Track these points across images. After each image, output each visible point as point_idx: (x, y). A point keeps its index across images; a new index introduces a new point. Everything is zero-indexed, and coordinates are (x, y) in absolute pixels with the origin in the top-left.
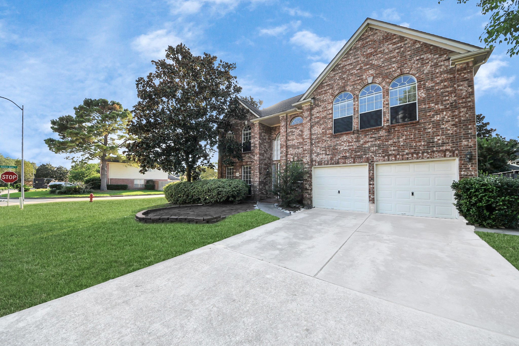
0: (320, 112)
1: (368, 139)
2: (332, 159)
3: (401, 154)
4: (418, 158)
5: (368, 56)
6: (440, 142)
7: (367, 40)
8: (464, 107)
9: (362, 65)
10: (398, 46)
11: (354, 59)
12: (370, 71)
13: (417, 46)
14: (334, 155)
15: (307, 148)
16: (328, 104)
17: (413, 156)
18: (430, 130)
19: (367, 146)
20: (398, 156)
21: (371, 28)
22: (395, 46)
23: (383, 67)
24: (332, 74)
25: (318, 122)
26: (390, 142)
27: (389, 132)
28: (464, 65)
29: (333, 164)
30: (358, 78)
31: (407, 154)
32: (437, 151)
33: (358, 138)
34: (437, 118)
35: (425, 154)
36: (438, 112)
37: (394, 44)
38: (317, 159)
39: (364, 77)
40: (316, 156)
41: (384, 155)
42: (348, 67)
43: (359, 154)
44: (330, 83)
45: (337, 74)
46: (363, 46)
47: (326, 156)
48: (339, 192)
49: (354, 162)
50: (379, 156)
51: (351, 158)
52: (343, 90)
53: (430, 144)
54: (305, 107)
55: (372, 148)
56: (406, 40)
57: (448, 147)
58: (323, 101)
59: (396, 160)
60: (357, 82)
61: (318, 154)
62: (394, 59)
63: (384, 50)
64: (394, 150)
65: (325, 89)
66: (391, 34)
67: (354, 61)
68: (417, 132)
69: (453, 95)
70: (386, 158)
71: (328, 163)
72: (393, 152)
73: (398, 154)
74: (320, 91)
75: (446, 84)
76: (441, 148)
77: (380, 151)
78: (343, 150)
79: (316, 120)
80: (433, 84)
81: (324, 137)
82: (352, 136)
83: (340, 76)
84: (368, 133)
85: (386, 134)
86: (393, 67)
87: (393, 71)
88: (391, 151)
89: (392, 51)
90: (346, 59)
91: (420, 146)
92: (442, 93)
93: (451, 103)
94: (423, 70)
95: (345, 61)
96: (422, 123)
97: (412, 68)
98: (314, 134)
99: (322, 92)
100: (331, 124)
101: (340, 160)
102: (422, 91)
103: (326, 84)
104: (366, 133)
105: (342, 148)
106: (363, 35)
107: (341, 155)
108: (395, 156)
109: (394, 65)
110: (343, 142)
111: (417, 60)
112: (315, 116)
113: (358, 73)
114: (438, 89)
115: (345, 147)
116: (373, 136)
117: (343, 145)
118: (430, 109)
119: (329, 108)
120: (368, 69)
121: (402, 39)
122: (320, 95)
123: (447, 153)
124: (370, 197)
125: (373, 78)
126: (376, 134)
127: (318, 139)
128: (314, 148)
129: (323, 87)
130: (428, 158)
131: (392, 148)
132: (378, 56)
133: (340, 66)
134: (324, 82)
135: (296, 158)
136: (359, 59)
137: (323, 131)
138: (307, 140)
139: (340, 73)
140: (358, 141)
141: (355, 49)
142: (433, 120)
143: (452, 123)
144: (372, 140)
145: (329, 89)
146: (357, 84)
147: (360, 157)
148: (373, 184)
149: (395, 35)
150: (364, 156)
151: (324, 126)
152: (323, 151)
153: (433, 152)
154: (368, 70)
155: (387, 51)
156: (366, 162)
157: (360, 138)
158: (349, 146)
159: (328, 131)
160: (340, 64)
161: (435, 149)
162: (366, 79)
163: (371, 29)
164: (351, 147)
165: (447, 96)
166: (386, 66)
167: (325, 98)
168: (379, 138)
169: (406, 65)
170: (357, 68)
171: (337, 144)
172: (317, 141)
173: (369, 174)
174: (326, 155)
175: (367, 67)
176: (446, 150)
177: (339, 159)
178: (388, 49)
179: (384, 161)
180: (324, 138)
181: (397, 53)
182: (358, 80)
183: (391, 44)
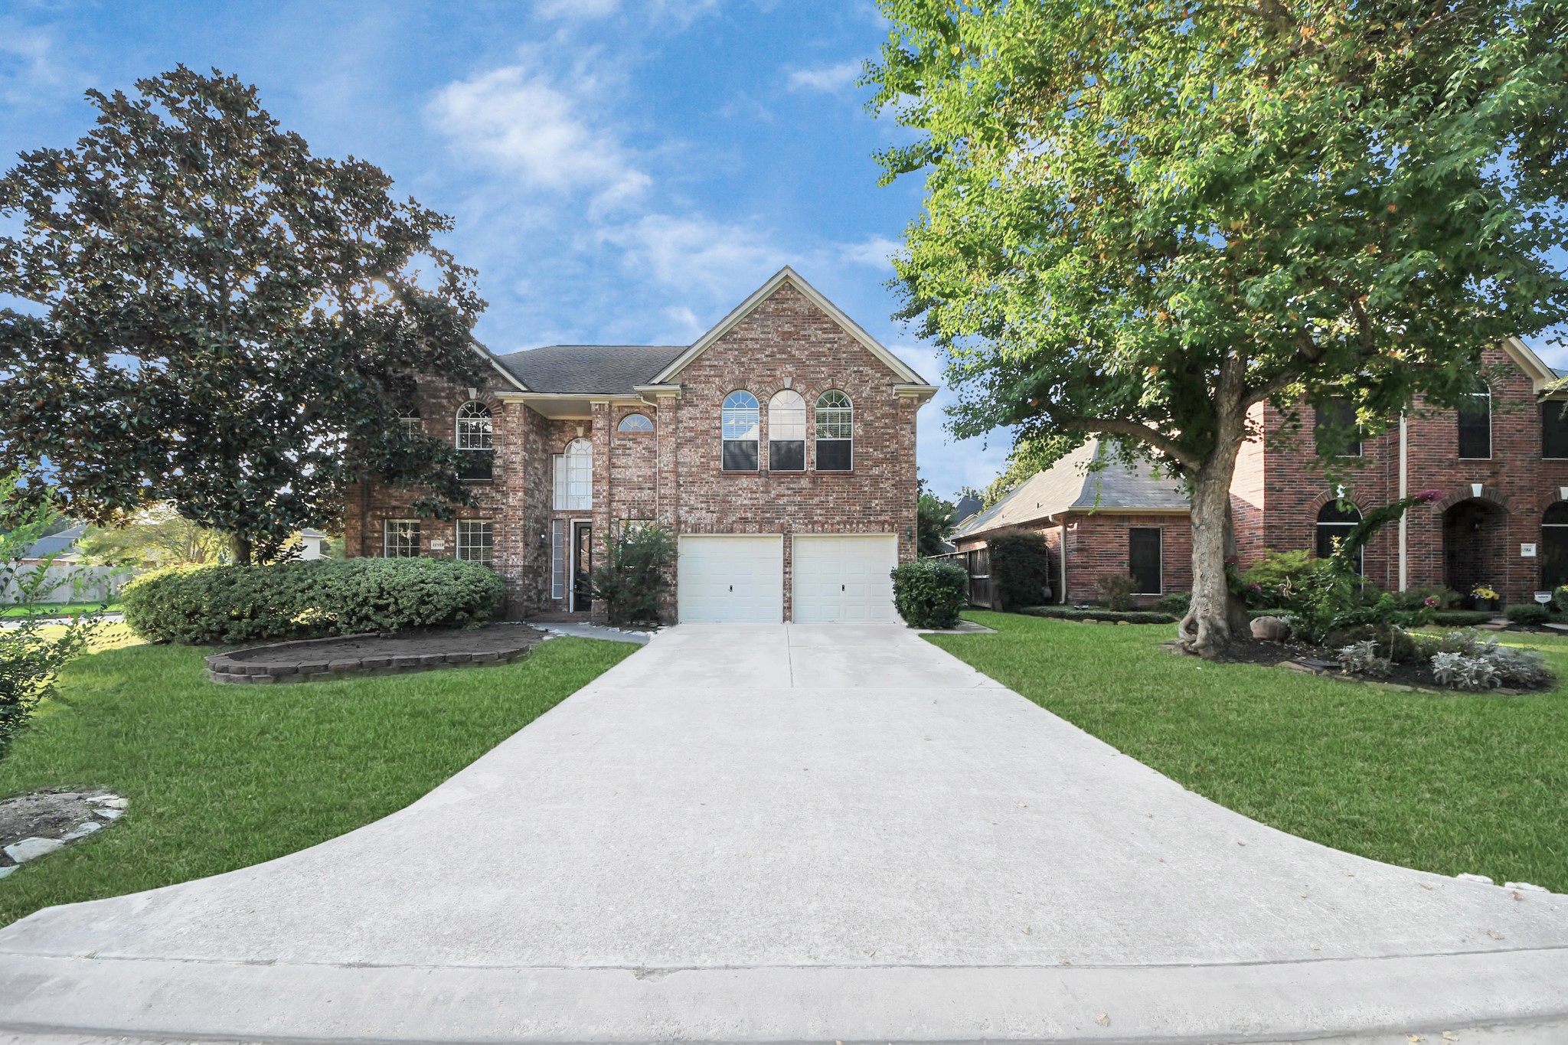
0: (697, 418)
1: (782, 489)
2: (719, 521)
3: (829, 521)
4: (851, 531)
5: (786, 336)
6: (878, 508)
7: (784, 306)
9: (775, 349)
10: (830, 339)
11: (762, 333)
12: (787, 366)
13: (853, 347)
14: (724, 513)
15: (669, 492)
16: (713, 405)
17: (845, 527)
18: (866, 489)
19: (781, 502)
20: (826, 526)
21: (791, 286)
22: (826, 336)
23: (808, 366)
24: (720, 347)
25: (691, 440)
26: (816, 500)
27: (815, 482)
28: (908, 401)
29: (723, 532)
30: (769, 373)
31: (838, 523)
32: (874, 522)
33: (767, 485)
34: (876, 471)
35: (861, 525)
36: (876, 463)
37: (825, 331)
38: (691, 518)
39: (778, 373)
40: (687, 512)
41: (806, 521)
42: (750, 344)
43: (768, 515)
44: (716, 363)
45: (731, 349)
47: (709, 514)
48: (731, 588)
49: (760, 532)
50: (800, 523)
51: (756, 522)
52: (741, 385)
53: (866, 509)
54: (665, 400)
55: (789, 508)
56: (841, 332)
57: (887, 518)
58: (703, 398)
59: (823, 531)
60: (765, 379)
61: (692, 509)
62: (824, 359)
63: (809, 336)
64: (821, 515)
65: (705, 373)
66: (821, 310)
67: (762, 336)
68: (851, 488)
69: (894, 441)
70: (810, 527)
71: (712, 529)
72: (820, 518)
73: (827, 522)
74: (697, 374)
75: (887, 421)
76: (879, 518)
77: (801, 515)
78: (741, 505)
79: (689, 434)
80: (873, 419)
81: (703, 473)
82: (758, 479)
83: (736, 356)
84: (783, 480)
85: (811, 486)
86: (823, 372)
87: (822, 379)
88: (816, 515)
89: (821, 343)
90: (746, 326)
91: (854, 511)
92: (883, 434)
93: (892, 453)
94: (862, 393)
95: (745, 329)
96: (861, 475)
97: (847, 383)
98: (683, 463)
99: (700, 377)
100: (718, 450)
101: (735, 525)
102: (859, 425)
103: (707, 363)
104: (780, 478)
105: (739, 502)
106: (777, 292)
107: (738, 515)
108: (823, 527)
109: (823, 369)
110: (740, 489)
112: (685, 425)
113: (768, 362)
115: (743, 500)
116: (792, 486)
117: (741, 495)
118: (868, 457)
119: (715, 415)
120: (784, 361)
122: (697, 384)
125: (793, 381)
126: (796, 482)
127: (690, 476)
128: (684, 495)
130: (864, 532)
131: (818, 511)
132: (800, 342)
133: (734, 335)
134: (702, 356)
135: (634, 512)
137: (702, 460)
139: (736, 349)
140: (767, 492)
141: (764, 313)
142: (870, 473)
143: (892, 482)
144: (789, 492)
145: (714, 376)
146: (765, 382)
147: (770, 522)
148: (791, 573)
150: (777, 521)
151: (703, 450)
152: (702, 502)
153: (870, 522)
154: (785, 363)
155: (814, 339)
156: (780, 533)
157: (770, 485)
158: (751, 498)
159: (712, 463)
160: (735, 332)
161: (872, 518)
162: (782, 379)
163: (792, 288)
165: (887, 441)
166: (812, 366)
167: (706, 392)
168: (800, 491)
169: (839, 375)
170: (767, 353)
171: (730, 492)
172: (690, 479)
173: (784, 555)
174: (707, 512)
175: (784, 356)
176: (884, 521)
177: (734, 522)
178: (816, 336)
179: (808, 532)
180: (705, 476)
181: (829, 349)
182: (768, 376)
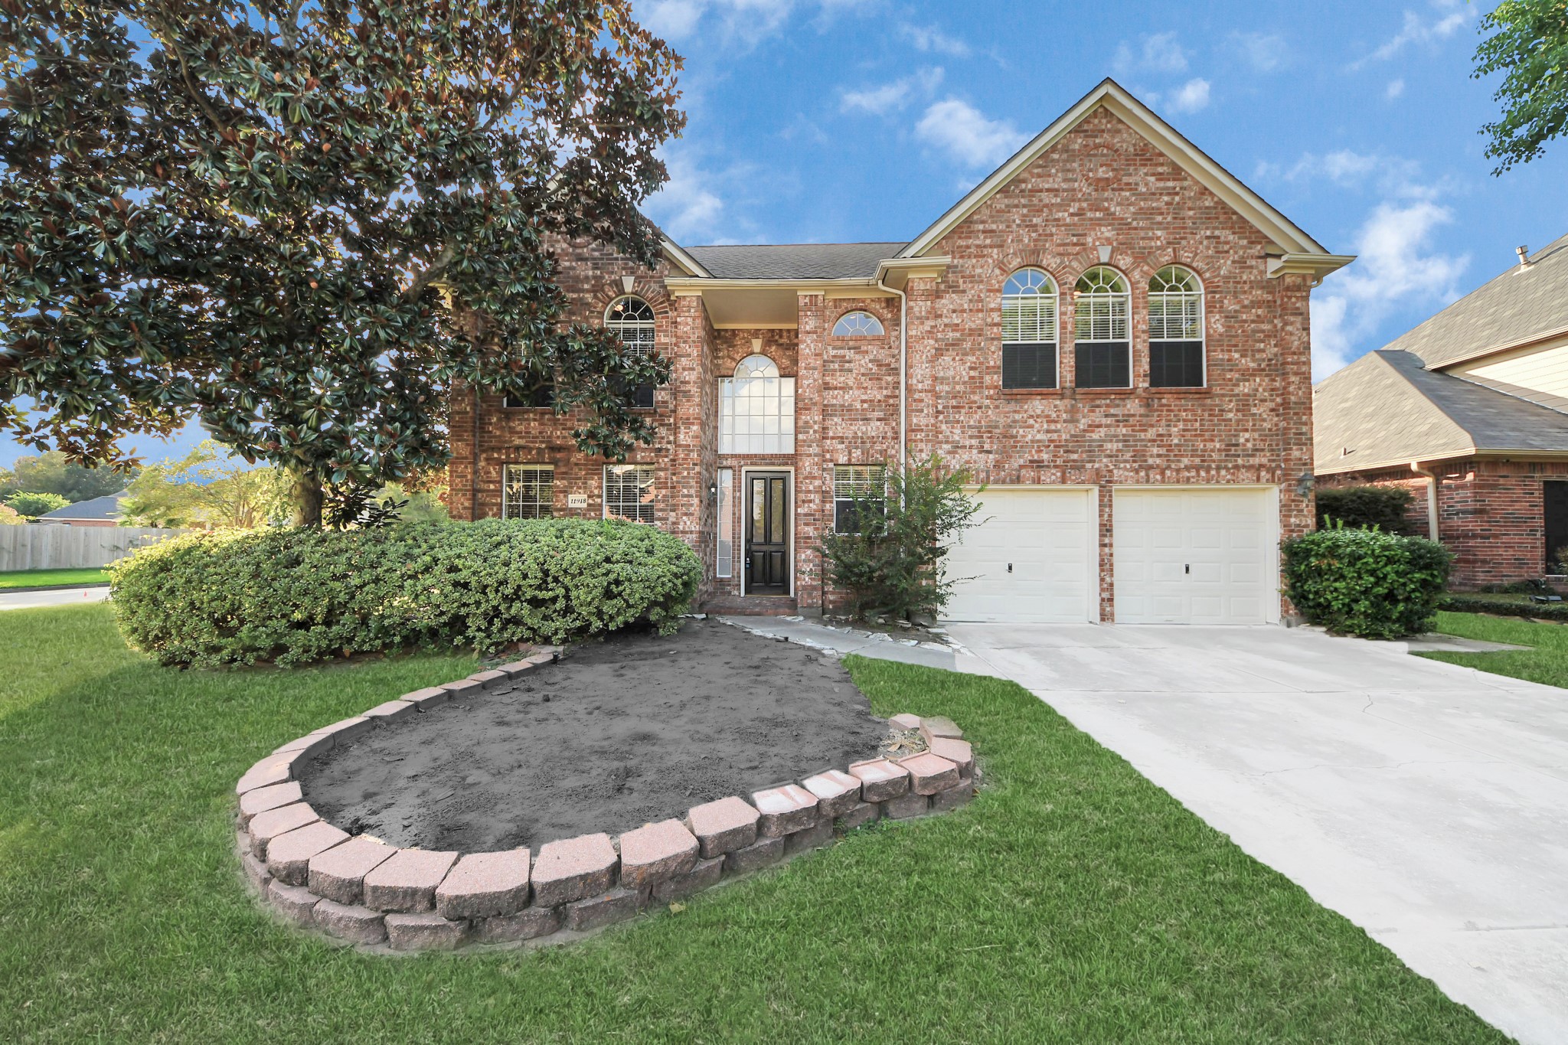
0: (963, 311)
1: (1098, 417)
2: (998, 466)
3: (1173, 466)
4: (1208, 481)
5: (1101, 184)
6: (1249, 445)
7: (1097, 141)
8: (1296, 374)
9: (1085, 205)
10: (1168, 188)
11: (1065, 180)
12: (1103, 229)
13: (1207, 204)
14: (1006, 454)
15: (923, 422)
16: (989, 291)
17: (1198, 475)
18: (1231, 415)
19: (1095, 436)
20: (1168, 473)
21: (1106, 110)
22: (1161, 184)
23: (1136, 229)
24: (1002, 203)
25: (955, 344)
26: (1151, 433)
27: (1148, 405)
28: (1299, 280)
29: (1004, 482)
30: (1075, 239)
31: (1187, 468)
32: (1244, 466)
33: (1073, 410)
34: (1245, 388)
35: (1223, 472)
36: (1247, 375)
37: (1160, 177)
38: (953, 462)
39: (1090, 240)
40: (949, 453)
41: (1136, 465)
42: (1047, 198)
43: (1075, 456)
44: (994, 227)
45: (1016, 206)
46: (1087, 153)
47: (982, 455)
48: (1010, 568)
49: (1064, 482)
50: (1125, 469)
51: (1056, 467)
52: (1032, 260)
53: (1231, 447)
54: (920, 282)
55: (1109, 446)
56: (1185, 179)
57: (1264, 461)
58: (972, 279)
59: (1163, 481)
60: (1070, 249)
61: (956, 448)
62: (1159, 218)
63: (1137, 184)
64: (1159, 456)
65: (978, 242)
66: (1154, 147)
67: (1064, 186)
68: (1206, 414)
69: (1273, 343)
70: (1142, 474)
71: (988, 478)
72: (1158, 461)
73: (1169, 467)
74: (962, 243)
75: (1260, 312)
76: (1252, 461)
77: (1128, 456)
78: (1032, 441)
79: (951, 335)
80: (1237, 307)
81: (974, 393)
82: (1058, 402)
83: (1024, 216)
84: (1098, 402)
85: (1142, 411)
86: (1158, 238)
87: (1158, 248)
88: (1152, 456)
89: (1154, 194)
90: (1039, 170)
91: (1212, 451)
92: (1254, 331)
93: (1270, 360)
94: (1219, 268)
95: (1039, 176)
96: (1218, 395)
97: (1196, 254)
98: (943, 378)
99: (968, 247)
100: (996, 359)
101: (1023, 472)
102: (1217, 317)
103: (981, 227)
104: (1093, 400)
105: (1030, 437)
106: (1087, 121)
107: (1027, 456)
108: (1163, 473)
109: (1159, 233)
110: (1032, 417)
111: (1208, 238)
112: (946, 321)
113: (1074, 225)
114: (1245, 321)
115: (1036, 433)
116: (1112, 411)
117: (1032, 427)
118: (1232, 366)
119: (992, 306)
120: (1098, 223)
121: (1177, 172)
122: (962, 257)
123: (1263, 473)
124: (1102, 580)
125: (1112, 252)
126: (1118, 406)
127: (954, 397)
128: (944, 427)
129: (971, 234)
130: (1228, 481)
131: (1155, 450)
132: (1124, 193)
133: (1023, 186)
134: (975, 217)
135: (857, 454)
136: (1076, 185)
137: (972, 373)
138: (923, 395)
139: (1024, 206)
140: (1073, 421)
141: (1067, 151)
142: (1236, 391)
143: (1272, 405)
144: (1109, 421)
145: (991, 247)
146: (1069, 254)
147: (1079, 467)
148: (1111, 545)
149: (1161, 154)
150: (1089, 466)
151: (974, 359)
152: (971, 437)
153: (1237, 467)
154: (1100, 225)
155: (1144, 190)
156: (1094, 483)
157: (1078, 411)
158: (1048, 431)
159: (986, 378)
160: (1024, 181)
161: (1240, 461)
162: (1095, 248)
163: (1108, 113)
164: (1055, 436)
165: (1262, 341)
166: (1142, 229)
167: (978, 271)
168: (1125, 420)
169: (1184, 242)
170: (1071, 210)
171: (1015, 421)
172: (954, 402)
173: (1101, 516)
174: (980, 452)
175: (1098, 215)
176: (1261, 466)
177: (1021, 467)
178: (1146, 185)
179: (1138, 482)
180: (976, 398)
181: (1167, 204)
182: (1075, 245)
183: (1153, 175)
